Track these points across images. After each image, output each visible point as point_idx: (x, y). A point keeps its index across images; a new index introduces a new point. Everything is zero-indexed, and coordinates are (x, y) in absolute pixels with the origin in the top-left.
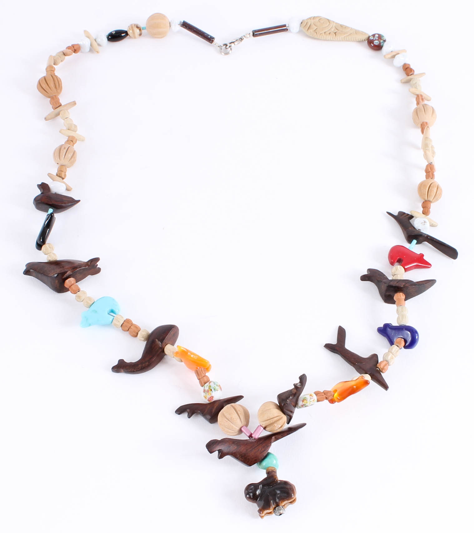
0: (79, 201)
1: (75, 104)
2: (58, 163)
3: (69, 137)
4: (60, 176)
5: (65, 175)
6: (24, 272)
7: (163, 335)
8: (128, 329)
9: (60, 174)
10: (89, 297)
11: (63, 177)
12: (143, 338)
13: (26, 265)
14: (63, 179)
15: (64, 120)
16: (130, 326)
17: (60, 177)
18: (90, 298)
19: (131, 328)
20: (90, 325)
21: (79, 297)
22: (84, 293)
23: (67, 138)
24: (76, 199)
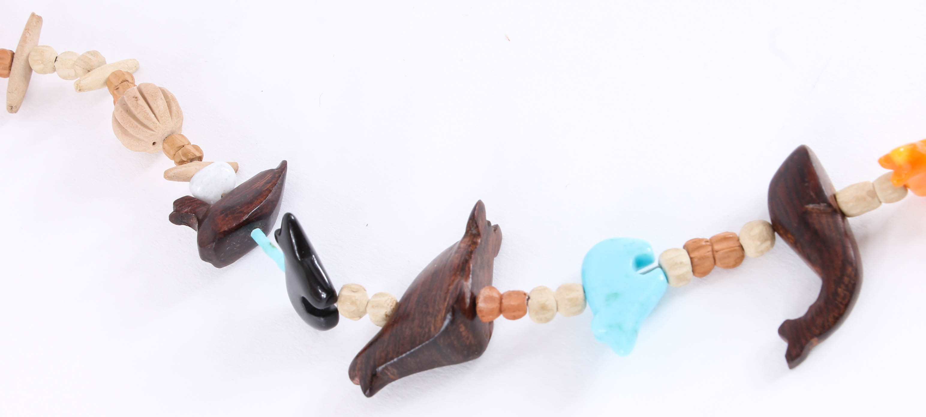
0: (284, 166)
1: (39, 19)
2: (154, 143)
3: (108, 82)
4: (191, 157)
5: (197, 148)
6: (365, 392)
7: (806, 184)
8: (712, 260)
9: (185, 155)
10: (559, 288)
11: (198, 154)
12: (766, 240)
13: (352, 377)
14: (200, 159)
15: (54, 70)
16: (710, 249)
17: (192, 160)
18: (567, 288)
19: (717, 251)
20: (635, 332)
21: (543, 308)
22: (542, 290)
23: (106, 88)
24: (275, 165)
